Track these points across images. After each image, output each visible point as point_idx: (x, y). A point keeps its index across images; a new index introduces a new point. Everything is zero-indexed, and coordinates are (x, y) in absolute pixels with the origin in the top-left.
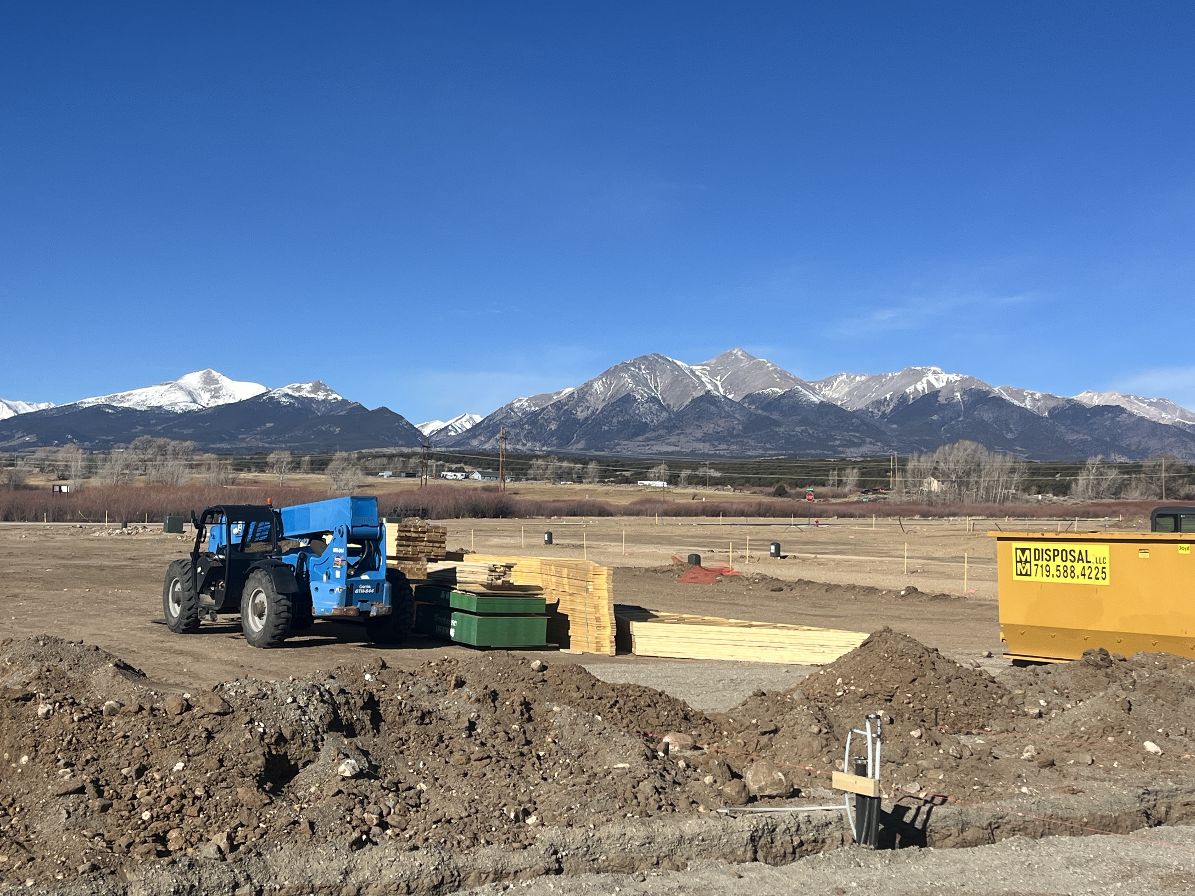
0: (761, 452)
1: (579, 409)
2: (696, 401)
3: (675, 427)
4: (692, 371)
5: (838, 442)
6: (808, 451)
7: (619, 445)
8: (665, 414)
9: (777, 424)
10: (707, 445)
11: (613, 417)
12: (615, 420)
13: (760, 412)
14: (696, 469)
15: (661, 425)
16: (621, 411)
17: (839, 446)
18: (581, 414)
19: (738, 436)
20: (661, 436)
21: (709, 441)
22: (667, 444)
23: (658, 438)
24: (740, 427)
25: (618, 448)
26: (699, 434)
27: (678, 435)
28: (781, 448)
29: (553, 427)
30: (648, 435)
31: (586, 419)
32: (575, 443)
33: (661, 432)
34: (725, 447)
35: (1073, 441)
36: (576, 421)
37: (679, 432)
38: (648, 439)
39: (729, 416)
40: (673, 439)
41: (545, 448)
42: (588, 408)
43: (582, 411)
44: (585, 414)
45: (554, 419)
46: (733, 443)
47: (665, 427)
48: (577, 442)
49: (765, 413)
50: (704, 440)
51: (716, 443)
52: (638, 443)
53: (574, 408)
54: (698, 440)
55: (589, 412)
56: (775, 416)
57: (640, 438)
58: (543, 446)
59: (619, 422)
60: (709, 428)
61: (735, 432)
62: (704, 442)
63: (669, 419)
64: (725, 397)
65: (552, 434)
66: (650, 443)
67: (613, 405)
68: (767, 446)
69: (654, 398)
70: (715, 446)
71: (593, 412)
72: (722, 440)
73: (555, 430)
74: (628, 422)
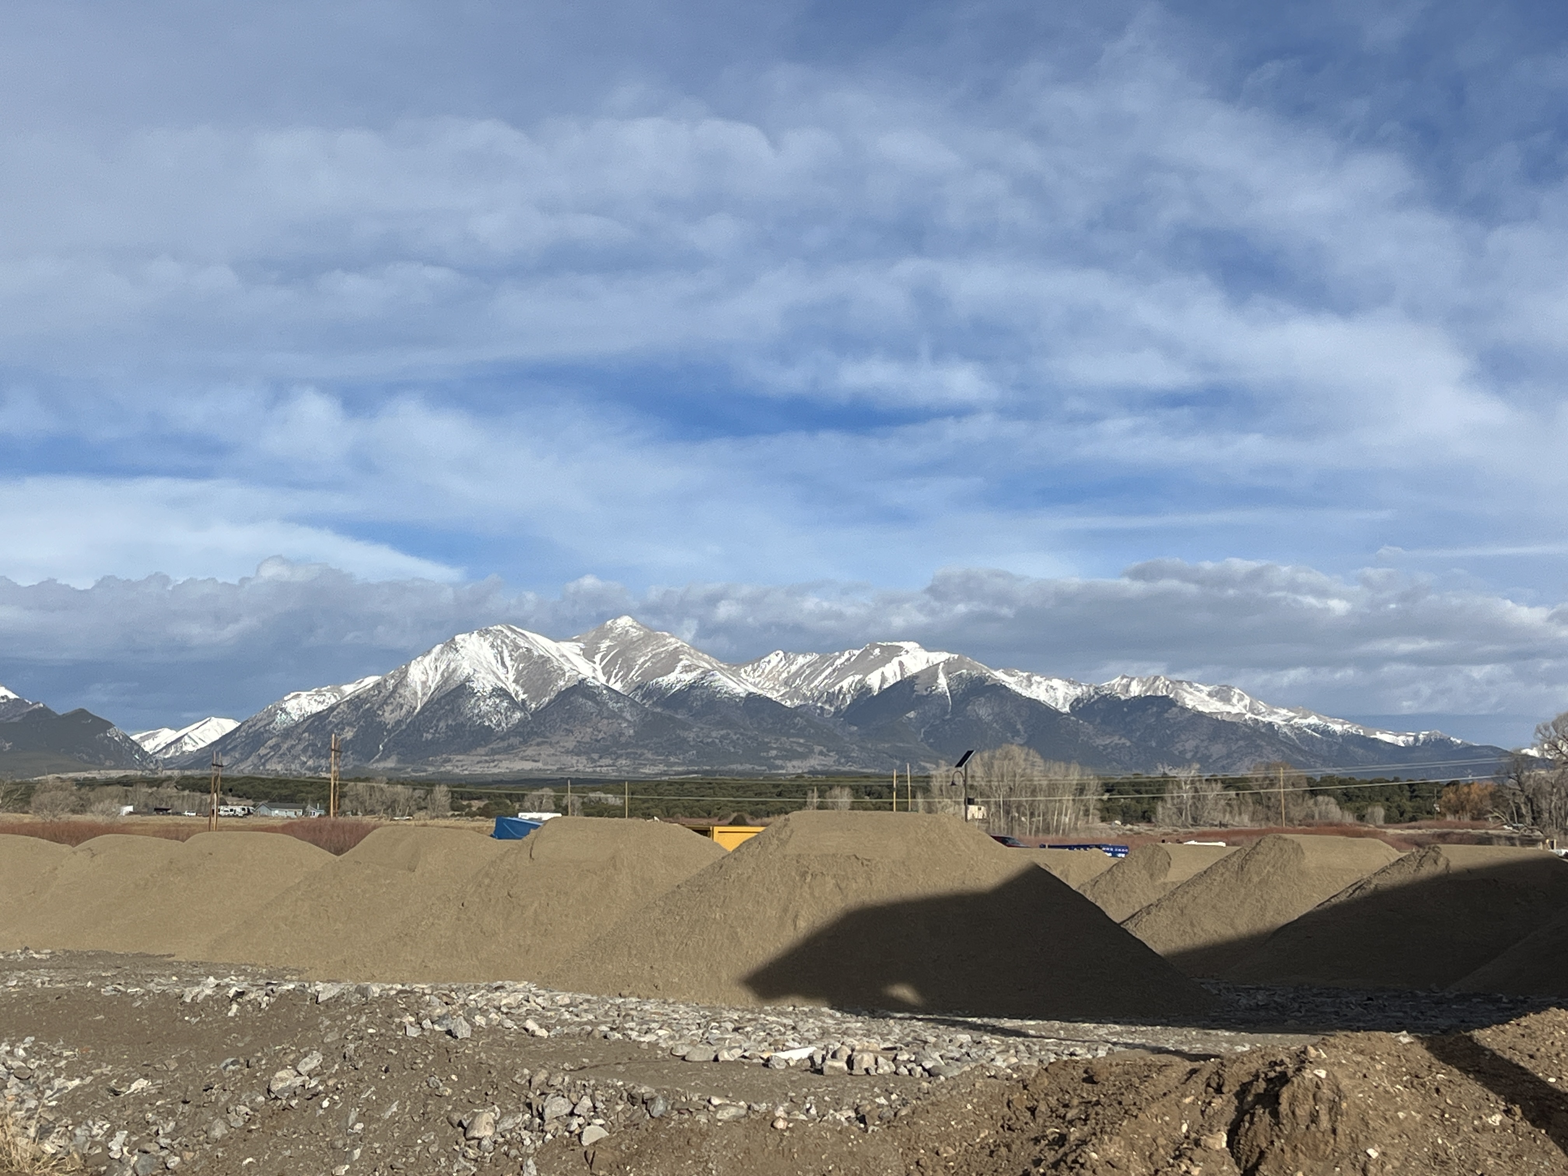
0: (662, 768)
1: (388, 709)
2: (565, 694)
3: (533, 733)
4: (558, 650)
5: (774, 753)
6: (734, 767)
7: (449, 761)
8: (518, 715)
9: (685, 726)
10: (583, 759)
11: (439, 720)
12: (442, 724)
13: (659, 710)
15: (516, 730)
16: (452, 710)
17: (776, 757)
18: (390, 716)
19: (627, 745)
20: (512, 747)
21: (585, 753)
22: (523, 759)
23: (508, 750)
24: (631, 732)
25: (449, 767)
26: (570, 744)
27: (538, 744)
28: (692, 762)
29: (348, 735)
30: (491, 746)
31: (398, 723)
32: (378, 761)
33: (512, 740)
34: (610, 761)
35: (1106, 747)
36: (382, 726)
37: (540, 740)
38: (494, 752)
39: (615, 715)
40: (530, 752)
42: (402, 706)
43: (392, 711)
44: (396, 716)
45: (349, 723)
46: (619, 757)
47: (520, 734)
48: (385, 757)
49: (667, 713)
50: (577, 751)
51: (595, 756)
52: (478, 758)
53: (381, 707)
54: (568, 752)
55: (404, 711)
56: (681, 715)
57: (481, 751)
59: (447, 726)
60: (585, 733)
61: (623, 740)
62: (577, 755)
63: (525, 722)
64: (608, 688)
65: (346, 746)
66: (496, 757)
67: (439, 701)
68: (672, 759)
69: (501, 689)
70: (594, 761)
71: (409, 713)
72: (604, 752)
73: (351, 740)
74: (462, 727)
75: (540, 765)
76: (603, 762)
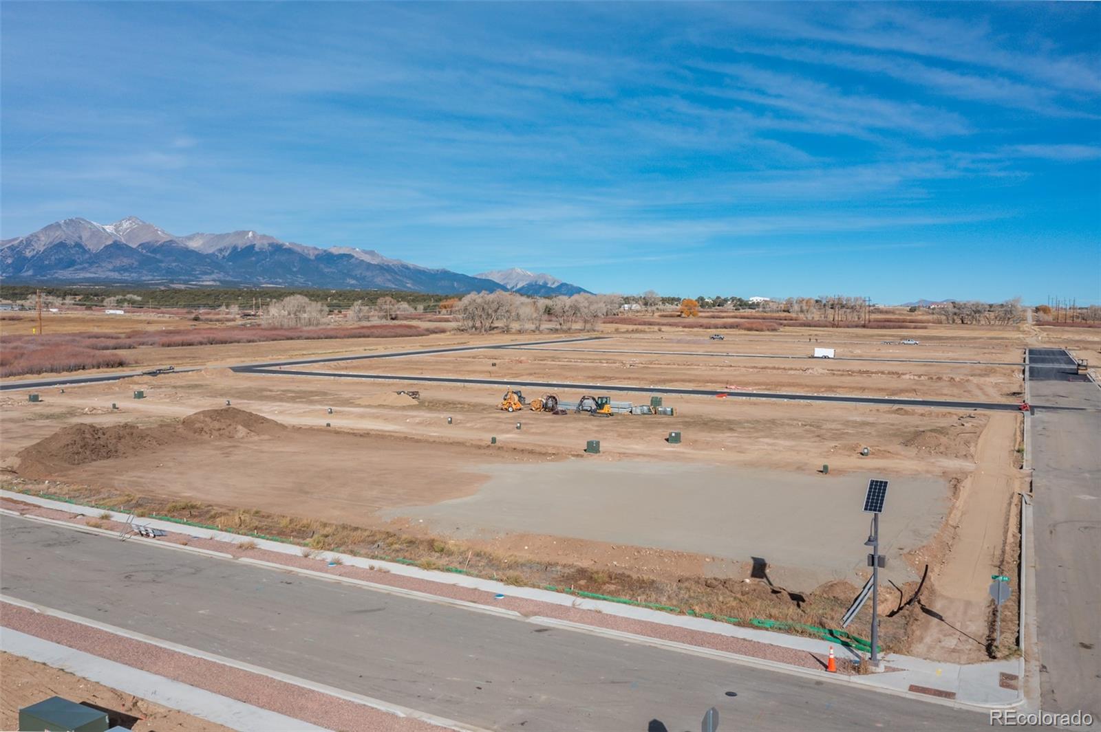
0: (150, 277)
1: (28, 251)
2: (107, 247)
3: (94, 262)
4: (104, 229)
5: (198, 272)
6: (180, 277)
7: (57, 273)
8: (87, 254)
10: (117, 273)
11: (51, 256)
12: (53, 258)
13: (149, 254)
15: (85, 261)
16: (57, 252)
17: (198, 274)
18: (28, 253)
19: (136, 268)
20: (86, 268)
21: (117, 271)
22: (91, 273)
23: (83, 269)
24: (137, 263)
25: (56, 275)
26: (110, 267)
27: (97, 267)
28: (164, 275)
29: (9, 261)
30: (76, 267)
31: (33, 257)
32: (25, 272)
33: (85, 265)
34: (128, 274)
36: (26, 258)
38: (77, 270)
39: (130, 256)
40: (93, 270)
42: (34, 250)
43: (30, 252)
44: (32, 254)
45: (9, 257)
46: (132, 272)
47: (88, 262)
48: (27, 271)
49: (153, 255)
50: (113, 270)
51: (122, 272)
53: (24, 250)
54: (110, 271)
55: (35, 252)
56: (158, 256)
57: (70, 269)
59: (56, 259)
60: (118, 263)
61: (134, 266)
62: (114, 271)
63: (90, 258)
64: (126, 245)
65: (8, 266)
67: (51, 248)
68: (155, 274)
71: (37, 253)
72: (126, 270)
73: (11, 264)
74: (62, 259)
75: (97, 275)
76: (125, 275)
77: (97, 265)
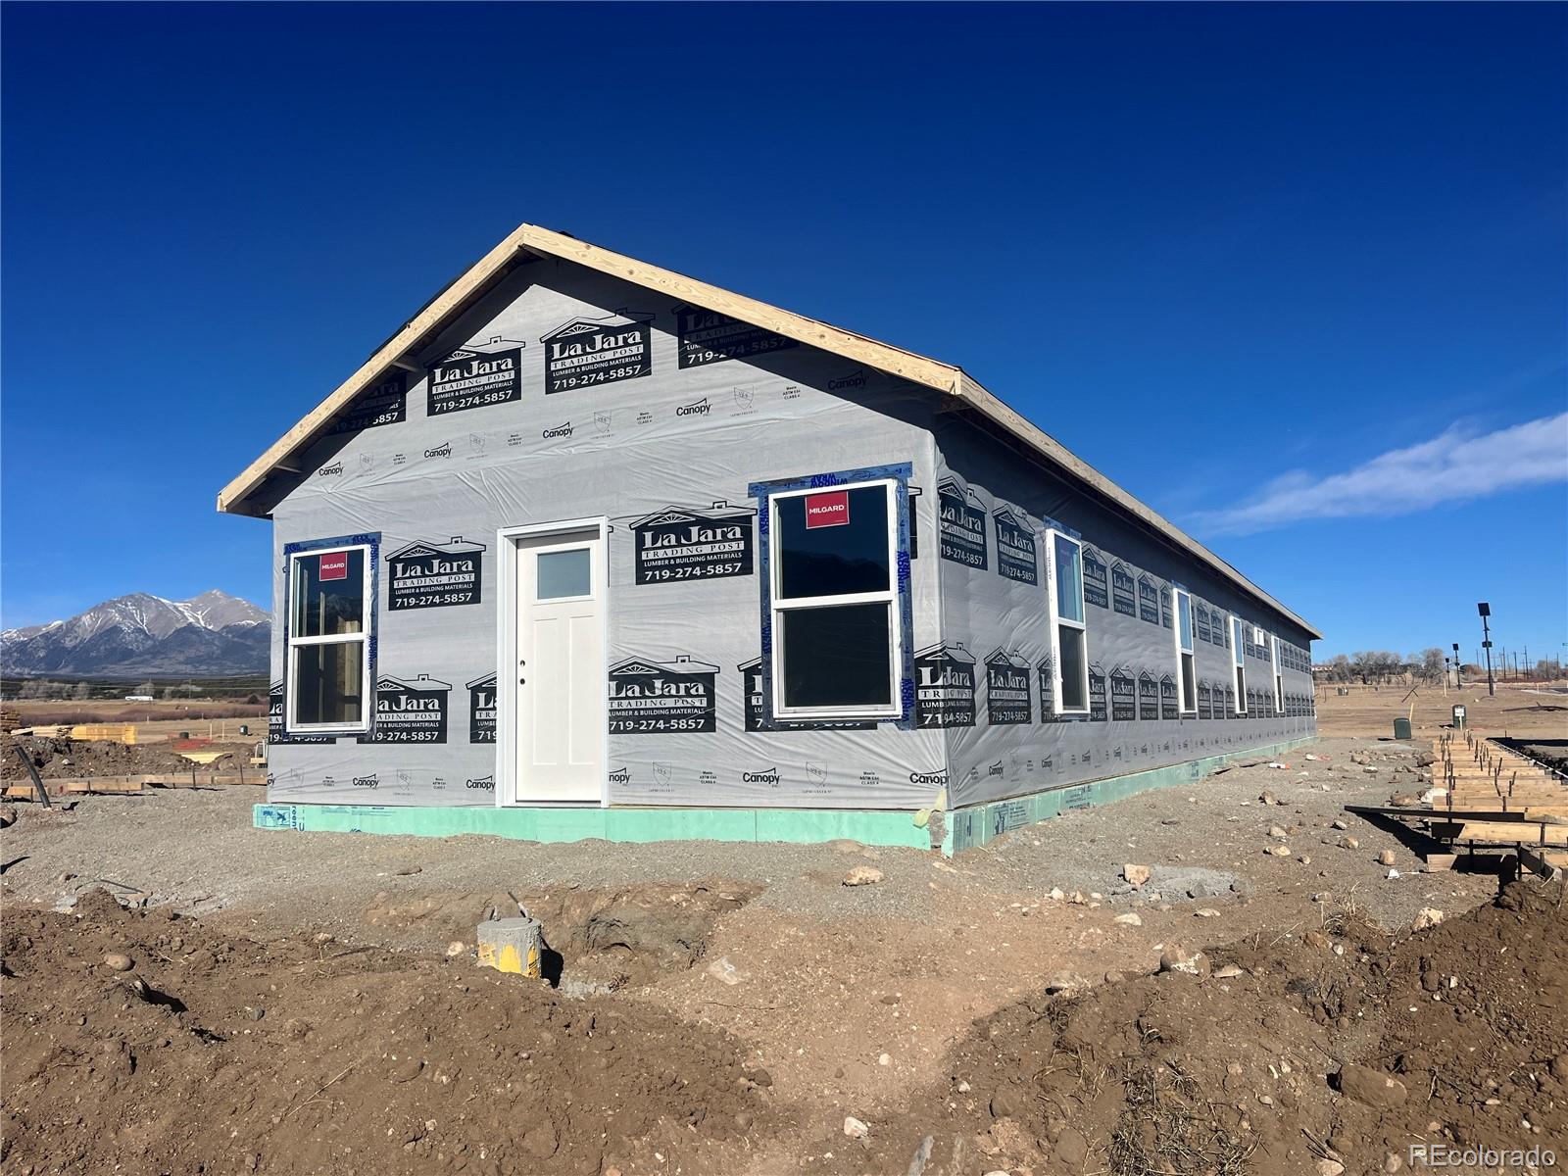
1: (68, 639)
2: (178, 631)
3: (159, 652)
4: (175, 607)
7: (106, 668)
8: (150, 642)
9: (252, 649)
10: (189, 667)
11: (101, 645)
12: (102, 648)
14: (180, 685)
15: (147, 651)
16: (108, 640)
18: (69, 643)
19: (217, 658)
20: (146, 660)
21: (190, 663)
22: (153, 667)
23: (143, 662)
24: (219, 652)
25: (106, 671)
26: (181, 658)
27: (162, 659)
29: (42, 654)
30: (133, 660)
31: (75, 647)
32: (63, 667)
33: (146, 657)
34: (206, 668)
36: (65, 649)
38: (134, 663)
39: (208, 643)
40: (158, 662)
41: (33, 672)
42: (77, 638)
43: (71, 641)
44: (73, 643)
45: (43, 648)
46: (212, 664)
47: (152, 653)
48: (65, 666)
49: (241, 640)
50: (186, 663)
51: (197, 665)
53: (63, 638)
54: (181, 663)
55: (78, 641)
56: (249, 642)
57: (126, 662)
58: (32, 670)
59: (106, 649)
60: (192, 653)
61: (214, 656)
62: (187, 664)
63: (154, 646)
64: (205, 628)
65: (41, 660)
67: (100, 634)
68: (243, 666)
69: (140, 629)
70: (196, 667)
71: (81, 641)
72: (202, 661)
73: (44, 657)
74: (115, 649)
76: (201, 667)
77: (163, 656)
